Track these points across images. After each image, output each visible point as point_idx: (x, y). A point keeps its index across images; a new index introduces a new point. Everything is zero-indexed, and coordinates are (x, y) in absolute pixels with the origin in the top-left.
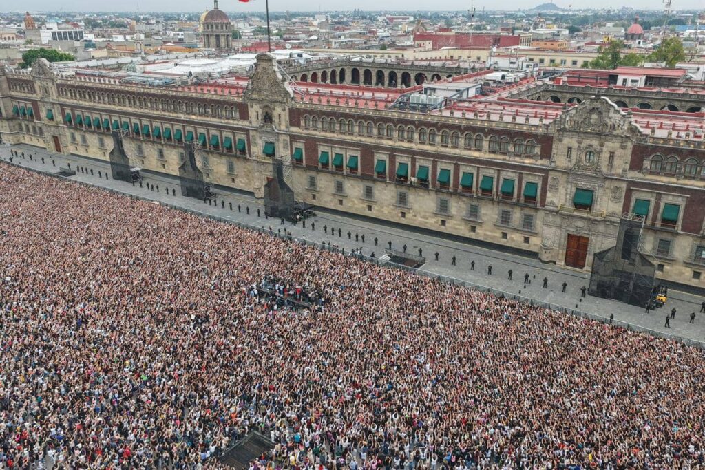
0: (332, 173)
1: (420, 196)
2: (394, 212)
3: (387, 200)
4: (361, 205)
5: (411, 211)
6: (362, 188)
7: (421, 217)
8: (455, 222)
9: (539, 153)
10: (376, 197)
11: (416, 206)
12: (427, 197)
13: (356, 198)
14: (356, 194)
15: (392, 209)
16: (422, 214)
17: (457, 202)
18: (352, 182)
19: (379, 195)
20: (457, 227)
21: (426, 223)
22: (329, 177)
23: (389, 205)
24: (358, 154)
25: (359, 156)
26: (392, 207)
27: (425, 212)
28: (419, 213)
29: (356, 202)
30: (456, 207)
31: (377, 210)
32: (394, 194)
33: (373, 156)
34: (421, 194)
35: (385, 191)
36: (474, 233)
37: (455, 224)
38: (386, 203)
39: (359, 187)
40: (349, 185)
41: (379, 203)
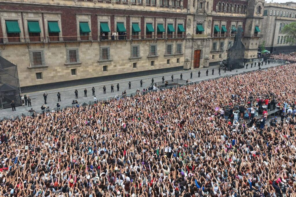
0: (27, 45)
1: (118, 48)
2: (99, 68)
3: (90, 59)
4: (66, 71)
5: (112, 63)
6: (65, 53)
7: (120, 66)
8: (142, 62)
9: (183, 5)
10: (80, 58)
11: (116, 58)
12: (123, 48)
13: (59, 66)
14: (59, 62)
15: (96, 66)
16: (121, 62)
17: (144, 47)
18: (53, 50)
19: (84, 56)
20: (144, 65)
21: (124, 69)
22: (23, 50)
23: (93, 63)
24: (58, 18)
25: (60, 20)
26: (96, 64)
27: (123, 60)
28: (119, 63)
29: (59, 69)
30: (143, 50)
31: (82, 72)
32: (98, 52)
33: (75, 19)
34: (119, 46)
35: (89, 51)
36: (153, 66)
37: (143, 63)
38: (90, 62)
39: (61, 53)
40: (50, 54)
41: (84, 63)
